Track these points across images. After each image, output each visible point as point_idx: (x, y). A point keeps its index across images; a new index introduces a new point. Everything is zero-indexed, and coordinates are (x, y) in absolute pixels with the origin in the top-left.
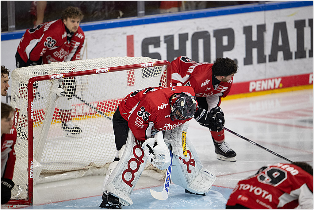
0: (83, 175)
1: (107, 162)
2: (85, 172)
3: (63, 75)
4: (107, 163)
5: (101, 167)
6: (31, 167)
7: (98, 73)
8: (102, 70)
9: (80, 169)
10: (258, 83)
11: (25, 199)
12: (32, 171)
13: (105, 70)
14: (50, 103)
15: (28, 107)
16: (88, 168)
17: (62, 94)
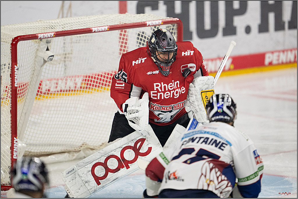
0: (74, 157)
1: (103, 142)
2: (76, 153)
3: (53, 33)
4: (103, 144)
5: (96, 148)
6: (14, 145)
7: (95, 32)
8: (100, 29)
9: (70, 150)
10: (276, 54)
11: (7, 184)
12: (16, 150)
13: (103, 28)
14: (35, 69)
15: (11, 72)
16: (79, 149)
17: (50, 58)
